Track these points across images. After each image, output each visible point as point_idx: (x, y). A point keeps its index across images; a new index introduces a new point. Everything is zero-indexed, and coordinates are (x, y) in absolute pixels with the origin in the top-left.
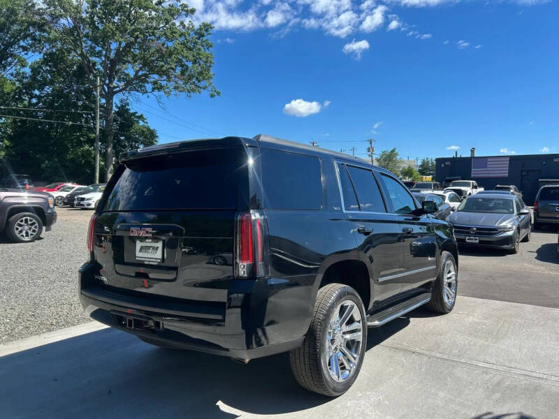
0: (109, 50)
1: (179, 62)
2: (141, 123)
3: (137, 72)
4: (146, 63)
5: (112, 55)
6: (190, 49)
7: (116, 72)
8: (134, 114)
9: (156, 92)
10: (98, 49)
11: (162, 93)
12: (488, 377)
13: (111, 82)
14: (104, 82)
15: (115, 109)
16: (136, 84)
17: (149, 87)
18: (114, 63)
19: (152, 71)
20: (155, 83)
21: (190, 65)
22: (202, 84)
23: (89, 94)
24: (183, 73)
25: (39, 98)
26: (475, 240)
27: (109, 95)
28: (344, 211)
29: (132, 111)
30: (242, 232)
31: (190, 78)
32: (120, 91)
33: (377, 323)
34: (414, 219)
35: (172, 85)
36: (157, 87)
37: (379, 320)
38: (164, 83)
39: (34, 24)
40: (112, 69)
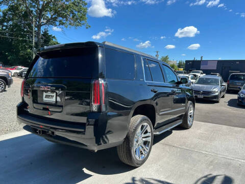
0: (39, 4)
1: (71, 12)
2: (54, 40)
3: (52, 16)
4: (56, 12)
5: (40, 8)
6: (77, 6)
7: (42, 16)
8: (51, 36)
9: (61, 26)
10: (34, 4)
11: (64, 26)
12: (207, 158)
13: (40, 20)
14: (36, 20)
15: (42, 33)
16: (52, 21)
17: (58, 23)
18: (41, 11)
19: (59, 15)
20: (60, 21)
21: (76, 13)
22: (82, 22)
23: (30, 26)
24: (73, 17)
25: (6, 26)
26: (202, 97)
27: (39, 26)
28: (145, 81)
29: (50, 34)
30: (94, 89)
31: (77, 19)
32: (44, 24)
33: (158, 133)
34: (177, 86)
35: (68, 22)
36: (62, 23)
38: (64, 22)
40: (40, 15)
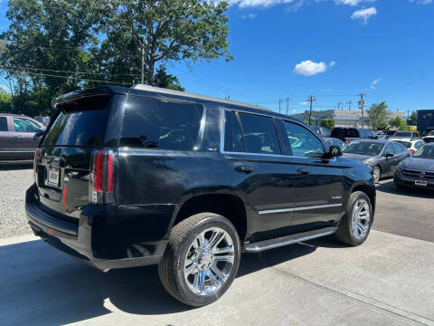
0: (151, 28)
1: (203, 34)
2: (174, 83)
3: (172, 44)
4: (178, 37)
5: (154, 32)
6: (211, 24)
7: (158, 44)
8: (169, 76)
9: (186, 59)
10: (144, 27)
11: (190, 59)
13: (153, 52)
14: (147, 52)
15: (155, 73)
16: (170, 53)
17: (180, 55)
18: (155, 37)
19: (183, 42)
20: (185, 52)
21: (210, 36)
22: (220, 51)
24: (204, 43)
25: (105, 65)
26: (424, 184)
27: (151, 63)
28: (222, 151)
29: (168, 74)
31: (211, 46)
32: (159, 59)
33: (257, 249)
35: (197, 53)
36: (187, 55)
37: (259, 247)
38: (191, 51)
39: (101, 11)
40: (154, 44)
